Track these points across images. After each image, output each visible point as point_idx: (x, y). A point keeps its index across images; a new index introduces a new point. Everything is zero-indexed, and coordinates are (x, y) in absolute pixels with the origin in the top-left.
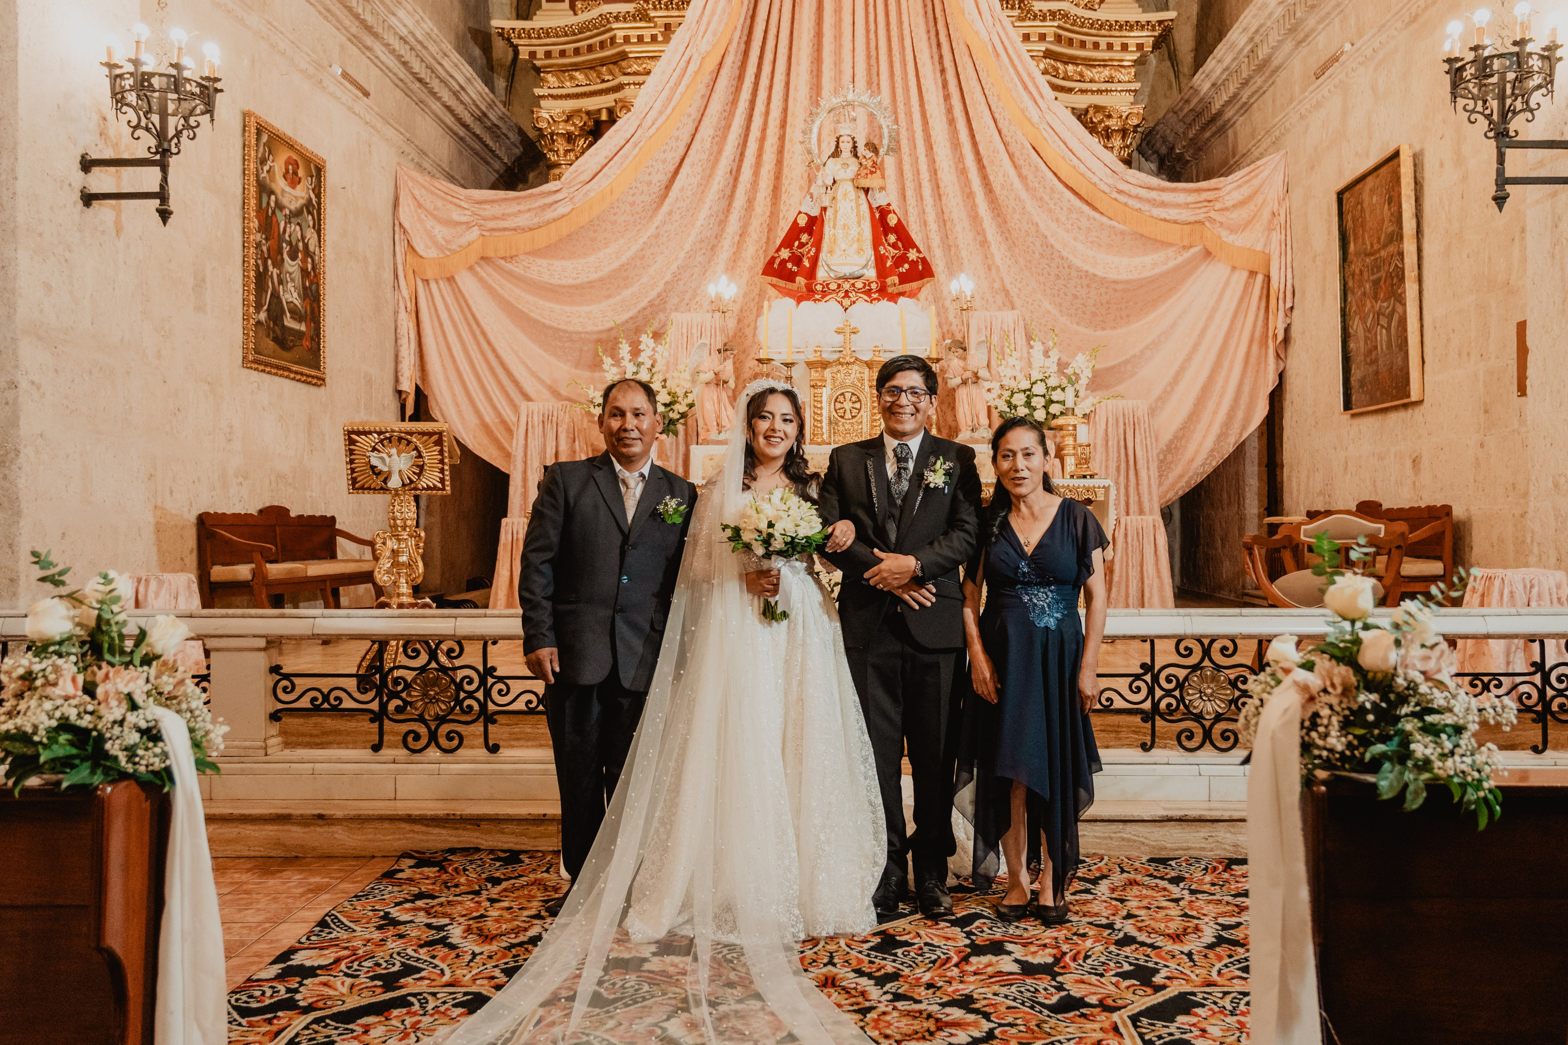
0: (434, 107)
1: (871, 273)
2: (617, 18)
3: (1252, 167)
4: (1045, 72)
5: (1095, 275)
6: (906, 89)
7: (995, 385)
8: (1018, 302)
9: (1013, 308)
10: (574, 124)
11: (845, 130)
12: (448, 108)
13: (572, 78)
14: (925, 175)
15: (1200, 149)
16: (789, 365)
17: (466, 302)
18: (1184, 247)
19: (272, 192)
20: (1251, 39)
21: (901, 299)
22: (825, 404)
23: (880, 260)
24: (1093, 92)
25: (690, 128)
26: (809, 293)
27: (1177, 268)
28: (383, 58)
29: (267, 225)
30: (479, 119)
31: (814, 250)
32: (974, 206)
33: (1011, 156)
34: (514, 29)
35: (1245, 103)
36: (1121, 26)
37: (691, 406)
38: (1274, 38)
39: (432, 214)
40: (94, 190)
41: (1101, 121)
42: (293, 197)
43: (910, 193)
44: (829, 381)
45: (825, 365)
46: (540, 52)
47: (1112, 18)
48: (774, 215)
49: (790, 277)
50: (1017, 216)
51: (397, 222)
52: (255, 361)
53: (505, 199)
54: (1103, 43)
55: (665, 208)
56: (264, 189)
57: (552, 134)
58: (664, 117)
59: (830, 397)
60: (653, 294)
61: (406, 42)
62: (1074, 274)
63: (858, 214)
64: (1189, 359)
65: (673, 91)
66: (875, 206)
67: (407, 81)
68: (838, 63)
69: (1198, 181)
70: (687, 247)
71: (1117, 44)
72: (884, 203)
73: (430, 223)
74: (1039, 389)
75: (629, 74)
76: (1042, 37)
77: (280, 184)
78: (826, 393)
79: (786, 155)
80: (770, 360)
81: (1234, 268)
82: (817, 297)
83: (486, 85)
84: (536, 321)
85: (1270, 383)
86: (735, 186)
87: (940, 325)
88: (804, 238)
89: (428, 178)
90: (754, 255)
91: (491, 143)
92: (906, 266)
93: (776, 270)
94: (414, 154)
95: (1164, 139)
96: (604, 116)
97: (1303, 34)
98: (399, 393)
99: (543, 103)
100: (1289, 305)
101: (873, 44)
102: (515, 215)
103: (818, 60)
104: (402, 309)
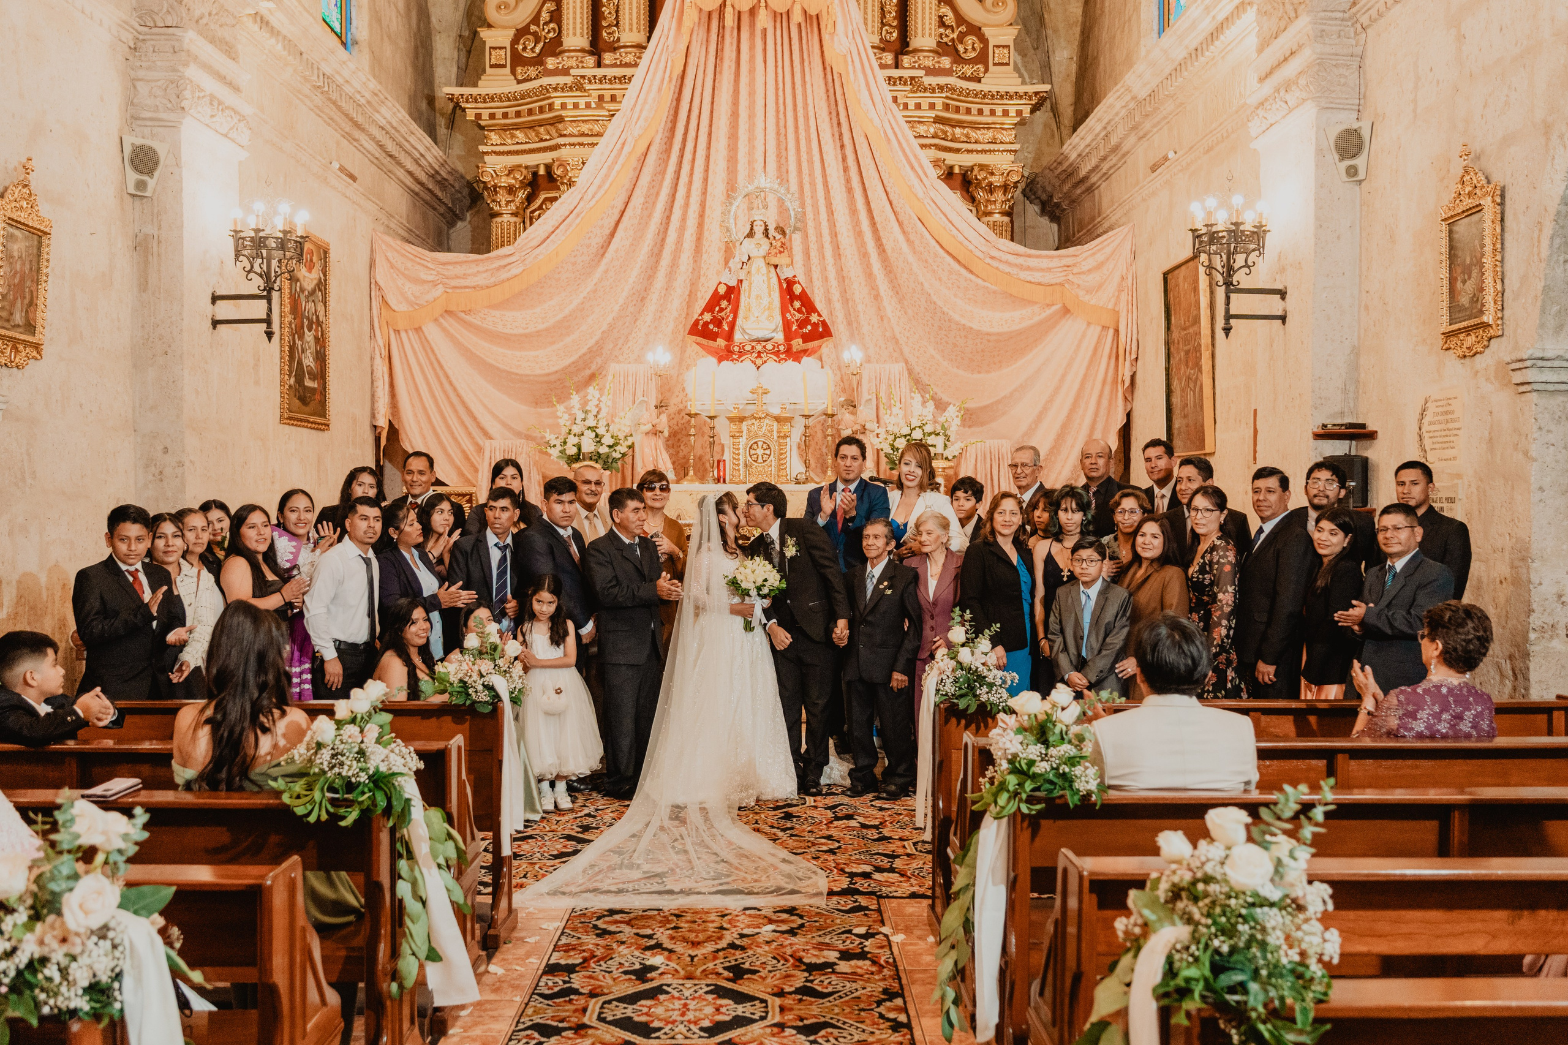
0: (398, 174)
1: (780, 337)
2: (556, 89)
3: (1105, 237)
5: (971, 328)
6: (810, 161)
7: (882, 431)
8: (906, 350)
9: (901, 358)
10: (515, 178)
11: (758, 216)
12: (410, 173)
13: (513, 136)
14: (827, 238)
15: (1074, 201)
16: (711, 418)
17: (432, 349)
18: (1048, 305)
19: (298, 280)
20: (1105, 128)
21: (805, 359)
22: (741, 451)
23: (787, 325)
24: (978, 152)
25: (623, 197)
26: (727, 355)
27: (1043, 322)
28: (366, 145)
29: (295, 307)
30: (432, 176)
31: (732, 316)
32: (869, 266)
33: (900, 223)
34: (462, 95)
35: (1106, 173)
36: (1002, 96)
37: (631, 447)
38: (1121, 131)
39: (403, 274)
40: (217, 317)
41: (986, 178)
42: (310, 279)
43: (814, 254)
44: (745, 432)
45: (742, 419)
46: (485, 114)
47: (994, 89)
49: (713, 337)
50: (905, 275)
51: (373, 281)
52: (289, 418)
53: (466, 262)
54: (986, 109)
55: (603, 265)
56: (293, 279)
57: (495, 186)
58: (602, 191)
59: (746, 444)
60: (592, 342)
61: (383, 129)
63: (769, 286)
64: (1051, 401)
65: (611, 168)
66: (783, 277)
67: (381, 158)
68: (751, 139)
70: (621, 301)
71: (999, 111)
72: (790, 275)
73: (401, 281)
75: (565, 136)
76: (932, 106)
77: (303, 272)
78: (742, 441)
79: (706, 220)
80: (696, 414)
81: (1089, 324)
82: (735, 357)
83: (430, 136)
84: (491, 365)
85: (1120, 421)
86: (662, 246)
88: (724, 304)
89: (399, 242)
90: (677, 317)
91: (440, 194)
92: (809, 327)
93: (701, 331)
94: (385, 220)
95: (1044, 188)
96: (542, 171)
97: (1141, 134)
98: (375, 427)
99: (487, 158)
100: (1134, 356)
101: (782, 124)
102: (474, 275)
103: (733, 136)
104: (378, 356)
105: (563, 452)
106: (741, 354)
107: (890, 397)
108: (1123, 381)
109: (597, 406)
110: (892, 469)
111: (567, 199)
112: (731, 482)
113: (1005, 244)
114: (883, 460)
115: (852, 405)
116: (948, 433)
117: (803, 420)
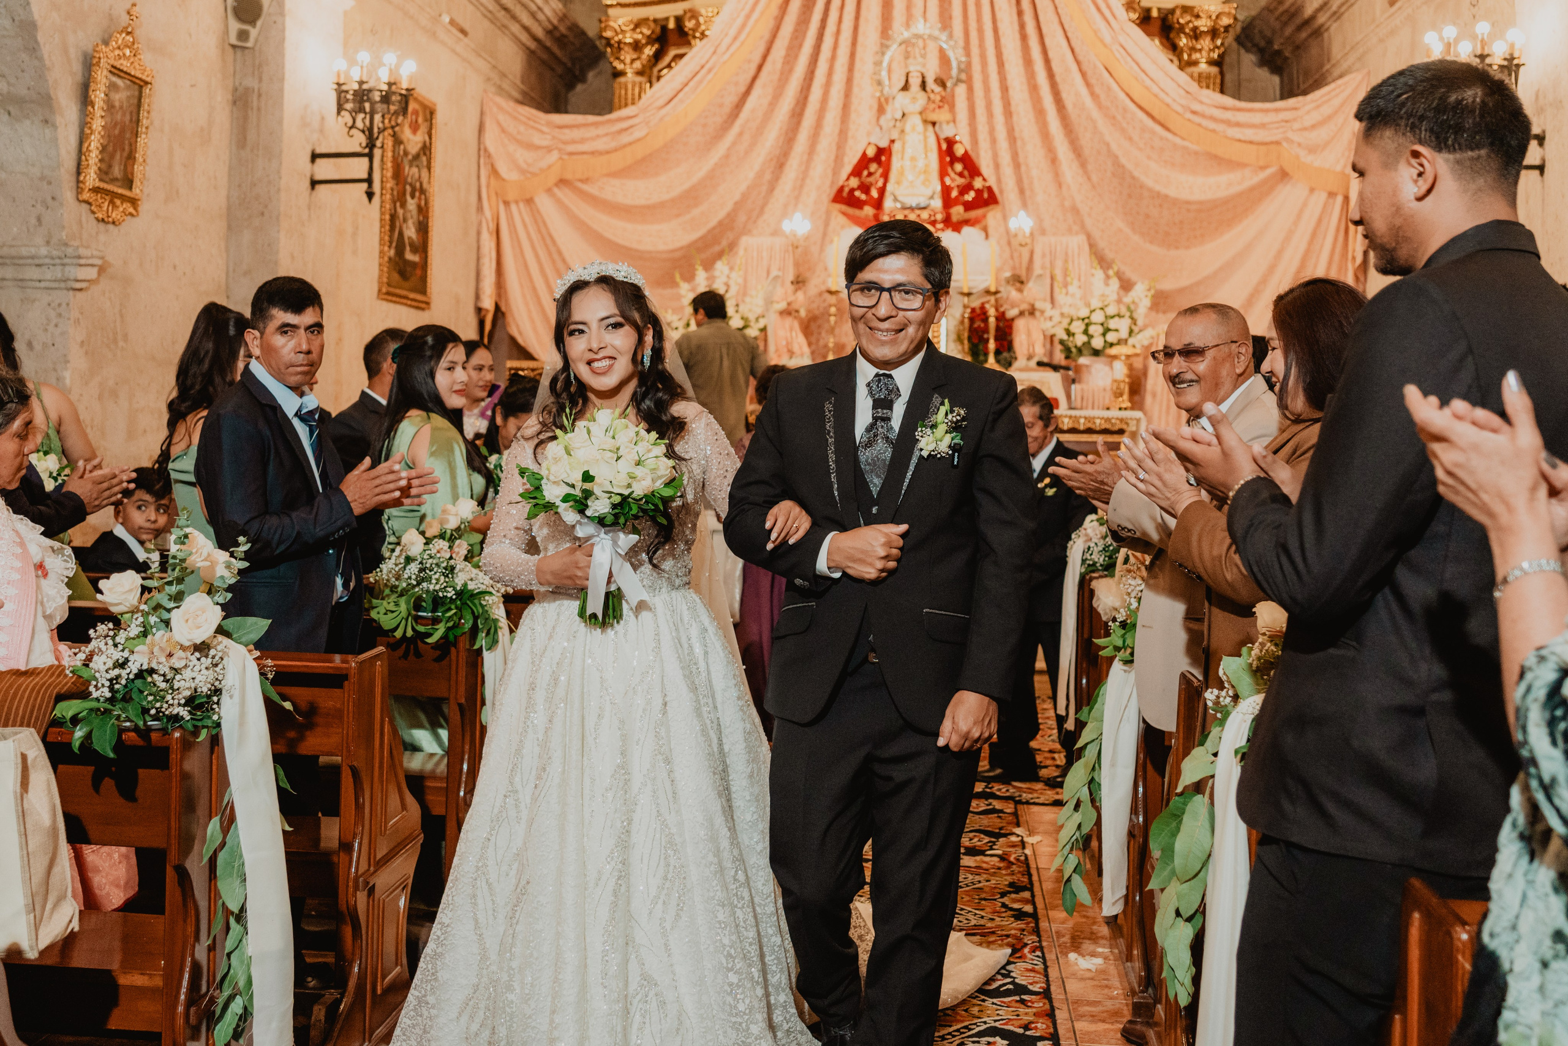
1: (937, 203)
3: (1334, 85)
5: (1167, 196)
7: (1056, 313)
8: (1088, 222)
9: (1082, 231)
10: (641, 33)
12: (526, 29)
15: (1298, 48)
17: (544, 222)
18: (1261, 168)
19: (402, 142)
21: (966, 230)
23: (946, 191)
25: (761, 50)
27: (1252, 189)
30: (550, 32)
32: (1045, 125)
33: (1083, 74)
35: (1335, 13)
39: (515, 139)
41: (1190, 21)
42: (415, 142)
43: (980, 111)
49: (857, 204)
50: (1088, 135)
51: (482, 148)
52: (385, 294)
53: (584, 124)
55: (739, 130)
56: (397, 141)
57: (619, 43)
58: (737, 43)
60: (722, 214)
62: (1146, 194)
66: (942, 136)
67: (495, 11)
70: (757, 168)
73: (512, 147)
74: (1098, 317)
77: (407, 133)
79: (856, 74)
81: (1313, 189)
86: (805, 104)
88: (873, 167)
89: (510, 104)
90: (822, 178)
91: (558, 52)
94: (496, 79)
95: (1262, 34)
96: (671, 25)
98: (479, 310)
99: (611, 11)
102: (593, 139)
104: (484, 231)
107: (1065, 275)
111: (697, 54)
113: (1213, 96)
115: (1018, 281)
116: (1135, 315)
117: (960, 297)
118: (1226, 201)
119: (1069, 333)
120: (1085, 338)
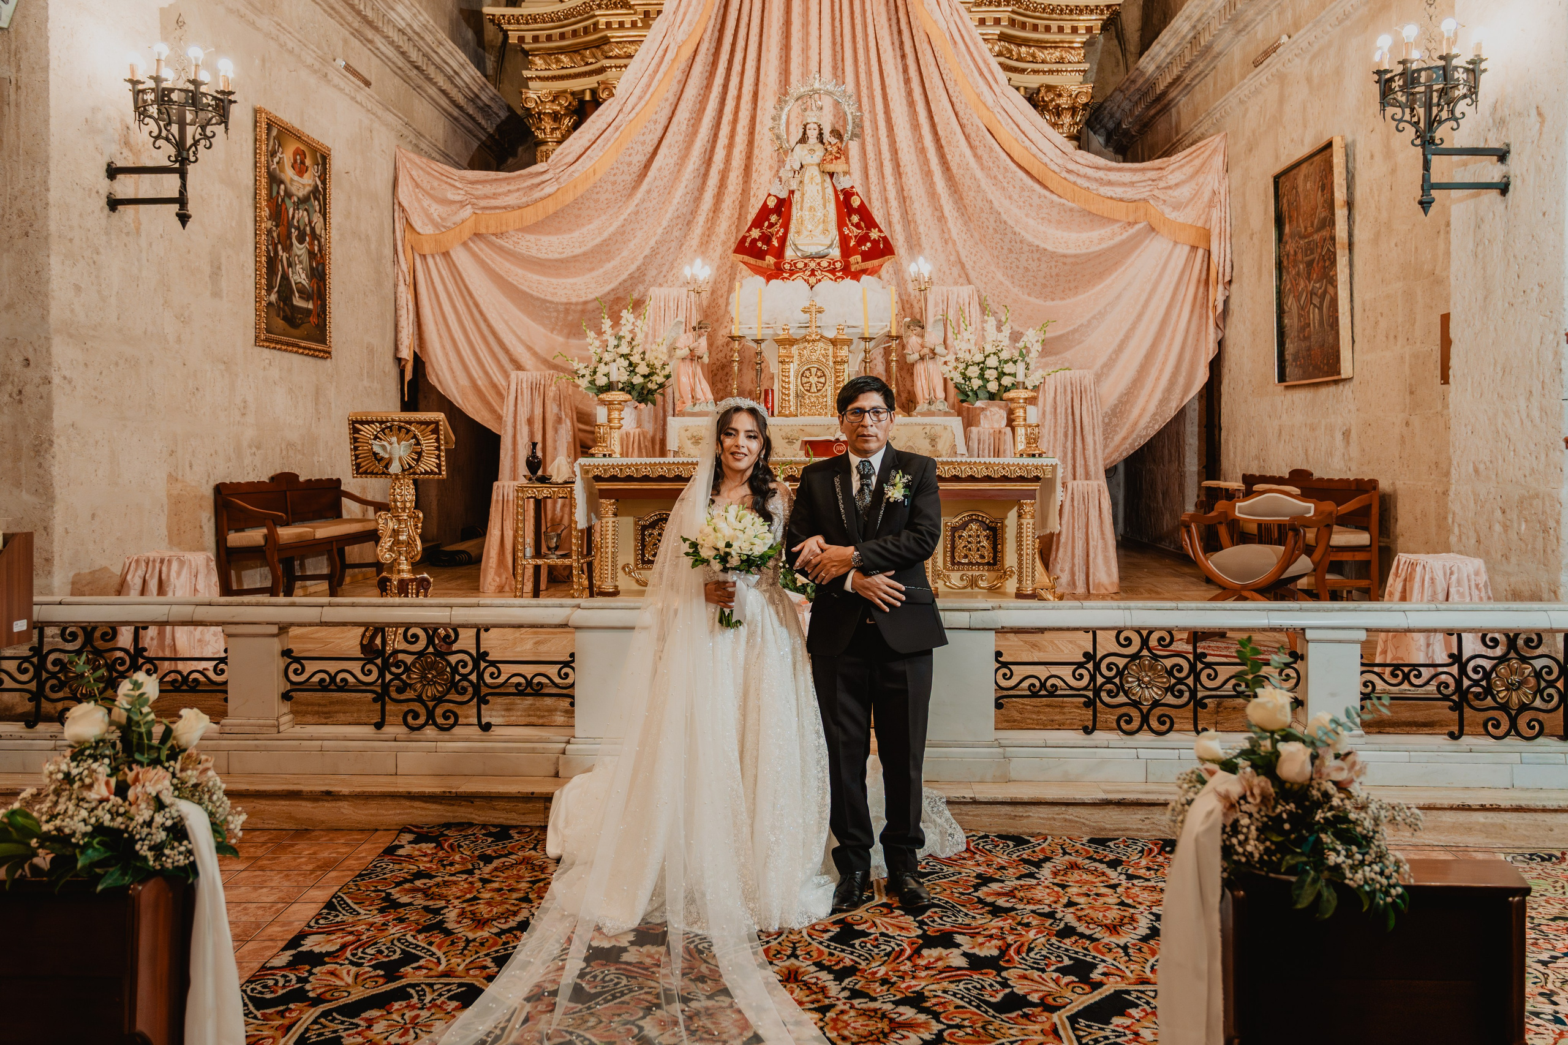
0: (430, 91)
1: (836, 253)
3: (1194, 147)
4: (1000, 54)
5: (1045, 250)
6: (869, 73)
7: (951, 358)
8: (973, 275)
9: (969, 282)
10: (560, 104)
11: (812, 118)
12: (444, 92)
13: (558, 61)
14: (886, 155)
15: (1146, 127)
16: (758, 342)
18: (1129, 224)
19: (282, 182)
20: (1194, 27)
22: (792, 379)
23: (844, 240)
24: (1044, 72)
25: (667, 112)
26: (776, 273)
27: (1122, 243)
28: (383, 48)
29: (277, 213)
30: (472, 100)
32: (932, 184)
33: (967, 137)
34: (503, 16)
35: (1188, 85)
36: (1071, 11)
37: (668, 377)
38: (1215, 26)
39: (428, 193)
40: (120, 195)
41: (1052, 100)
42: (301, 184)
43: (872, 172)
44: (796, 357)
45: (791, 342)
46: (529, 36)
48: (745, 192)
49: (760, 255)
50: (972, 194)
51: (396, 202)
52: (266, 340)
53: (495, 180)
54: (1054, 25)
55: (645, 186)
56: (274, 179)
57: (539, 113)
58: (643, 103)
59: (797, 372)
60: (633, 267)
61: (404, 34)
62: (1026, 248)
63: (824, 197)
64: (1132, 329)
65: (652, 78)
66: (839, 188)
67: (405, 69)
68: (806, 49)
69: (1143, 161)
70: (665, 223)
71: (1068, 27)
72: (847, 186)
73: (427, 202)
74: (992, 362)
75: (611, 57)
76: (997, 21)
77: (289, 173)
78: (793, 368)
79: (757, 136)
80: (741, 338)
81: (1176, 243)
83: (478, 67)
84: (525, 293)
85: (1208, 352)
86: (709, 165)
87: (900, 296)
88: (773, 218)
89: (424, 160)
90: (726, 232)
91: (483, 122)
92: (869, 245)
93: (746, 248)
94: (412, 137)
95: (1112, 116)
96: (587, 96)
97: (1241, 26)
98: (399, 360)
99: (531, 84)
100: (1227, 279)
101: (838, 32)
102: (505, 194)
103: (786, 47)
104: (401, 283)
105: (593, 382)
106: (792, 272)
108: (1215, 307)
109: (631, 331)
110: (963, 401)
112: (780, 414)
114: (952, 391)
115: (919, 324)
116: (1028, 360)
117: (863, 343)
118: (1099, 254)
119: (965, 377)
120: (980, 383)
